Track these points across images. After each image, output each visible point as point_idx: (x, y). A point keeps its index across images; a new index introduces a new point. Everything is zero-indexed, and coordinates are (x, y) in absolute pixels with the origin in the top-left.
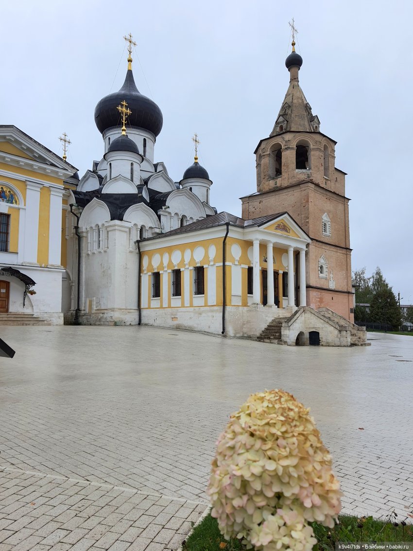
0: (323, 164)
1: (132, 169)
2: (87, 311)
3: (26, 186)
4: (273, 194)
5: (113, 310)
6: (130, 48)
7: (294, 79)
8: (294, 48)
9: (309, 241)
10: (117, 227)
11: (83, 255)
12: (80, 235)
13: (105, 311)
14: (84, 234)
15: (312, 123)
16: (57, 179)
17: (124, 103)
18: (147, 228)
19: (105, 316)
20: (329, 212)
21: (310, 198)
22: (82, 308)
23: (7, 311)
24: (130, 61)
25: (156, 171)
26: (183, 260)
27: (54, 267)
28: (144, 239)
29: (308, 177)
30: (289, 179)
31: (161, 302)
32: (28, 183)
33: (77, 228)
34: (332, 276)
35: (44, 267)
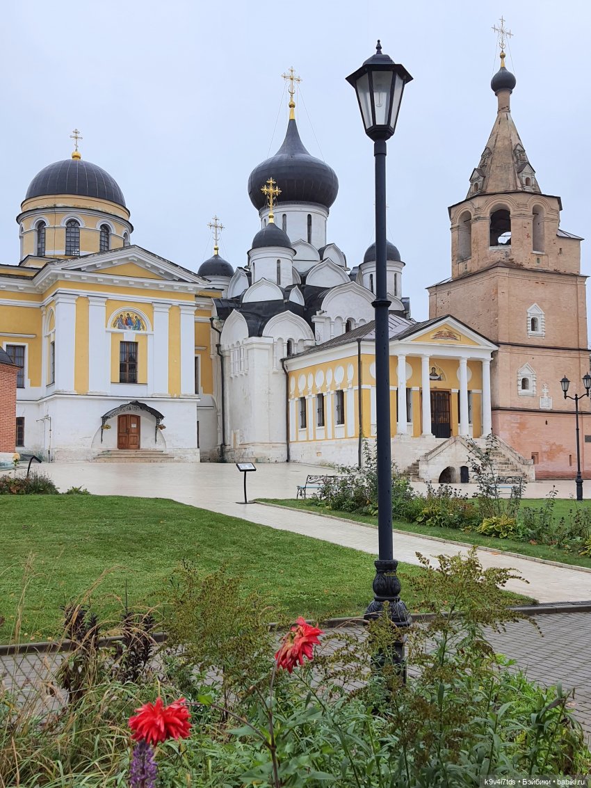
0: (531, 235)
1: (279, 268)
2: (232, 446)
3: (153, 308)
4: (461, 282)
5: (253, 444)
6: (292, 87)
7: (504, 108)
8: (502, 63)
9: (495, 348)
10: (254, 346)
11: (227, 378)
12: (223, 354)
13: (247, 446)
14: (227, 354)
15: (520, 174)
16: (186, 295)
17: (271, 181)
18: (296, 342)
19: (247, 451)
20: (541, 303)
21: (499, 288)
22: (228, 443)
23: (139, 447)
24: (292, 106)
25: (321, 258)
26: (325, 383)
27: (187, 397)
28: (293, 355)
29: (507, 256)
30: (479, 260)
31: (308, 433)
32: (154, 305)
33: (218, 346)
34: (545, 391)
35: (176, 397)
